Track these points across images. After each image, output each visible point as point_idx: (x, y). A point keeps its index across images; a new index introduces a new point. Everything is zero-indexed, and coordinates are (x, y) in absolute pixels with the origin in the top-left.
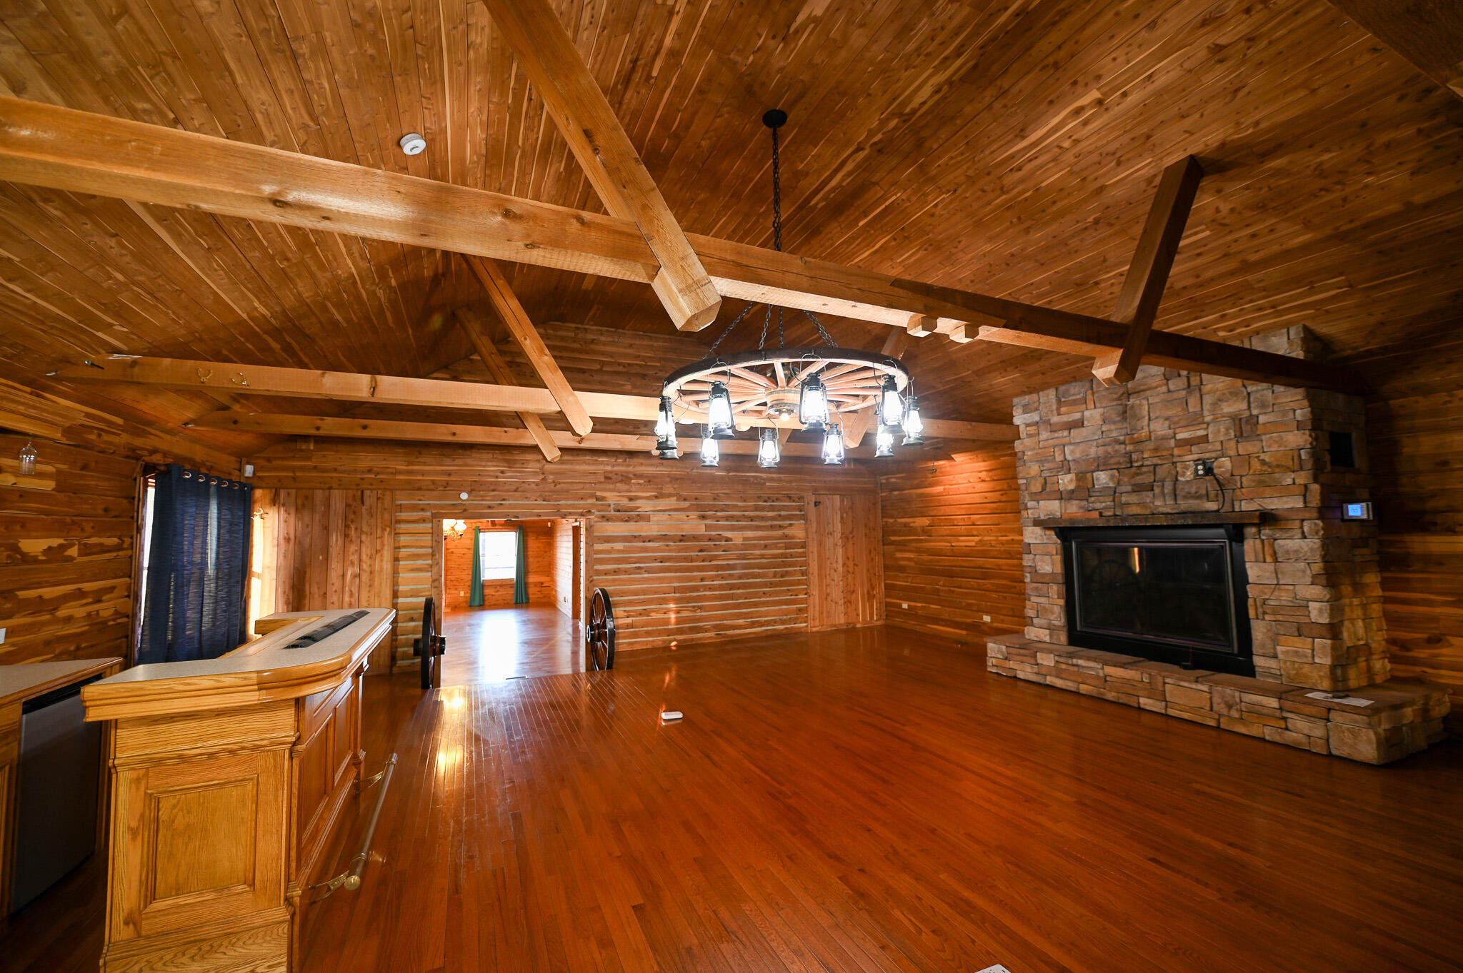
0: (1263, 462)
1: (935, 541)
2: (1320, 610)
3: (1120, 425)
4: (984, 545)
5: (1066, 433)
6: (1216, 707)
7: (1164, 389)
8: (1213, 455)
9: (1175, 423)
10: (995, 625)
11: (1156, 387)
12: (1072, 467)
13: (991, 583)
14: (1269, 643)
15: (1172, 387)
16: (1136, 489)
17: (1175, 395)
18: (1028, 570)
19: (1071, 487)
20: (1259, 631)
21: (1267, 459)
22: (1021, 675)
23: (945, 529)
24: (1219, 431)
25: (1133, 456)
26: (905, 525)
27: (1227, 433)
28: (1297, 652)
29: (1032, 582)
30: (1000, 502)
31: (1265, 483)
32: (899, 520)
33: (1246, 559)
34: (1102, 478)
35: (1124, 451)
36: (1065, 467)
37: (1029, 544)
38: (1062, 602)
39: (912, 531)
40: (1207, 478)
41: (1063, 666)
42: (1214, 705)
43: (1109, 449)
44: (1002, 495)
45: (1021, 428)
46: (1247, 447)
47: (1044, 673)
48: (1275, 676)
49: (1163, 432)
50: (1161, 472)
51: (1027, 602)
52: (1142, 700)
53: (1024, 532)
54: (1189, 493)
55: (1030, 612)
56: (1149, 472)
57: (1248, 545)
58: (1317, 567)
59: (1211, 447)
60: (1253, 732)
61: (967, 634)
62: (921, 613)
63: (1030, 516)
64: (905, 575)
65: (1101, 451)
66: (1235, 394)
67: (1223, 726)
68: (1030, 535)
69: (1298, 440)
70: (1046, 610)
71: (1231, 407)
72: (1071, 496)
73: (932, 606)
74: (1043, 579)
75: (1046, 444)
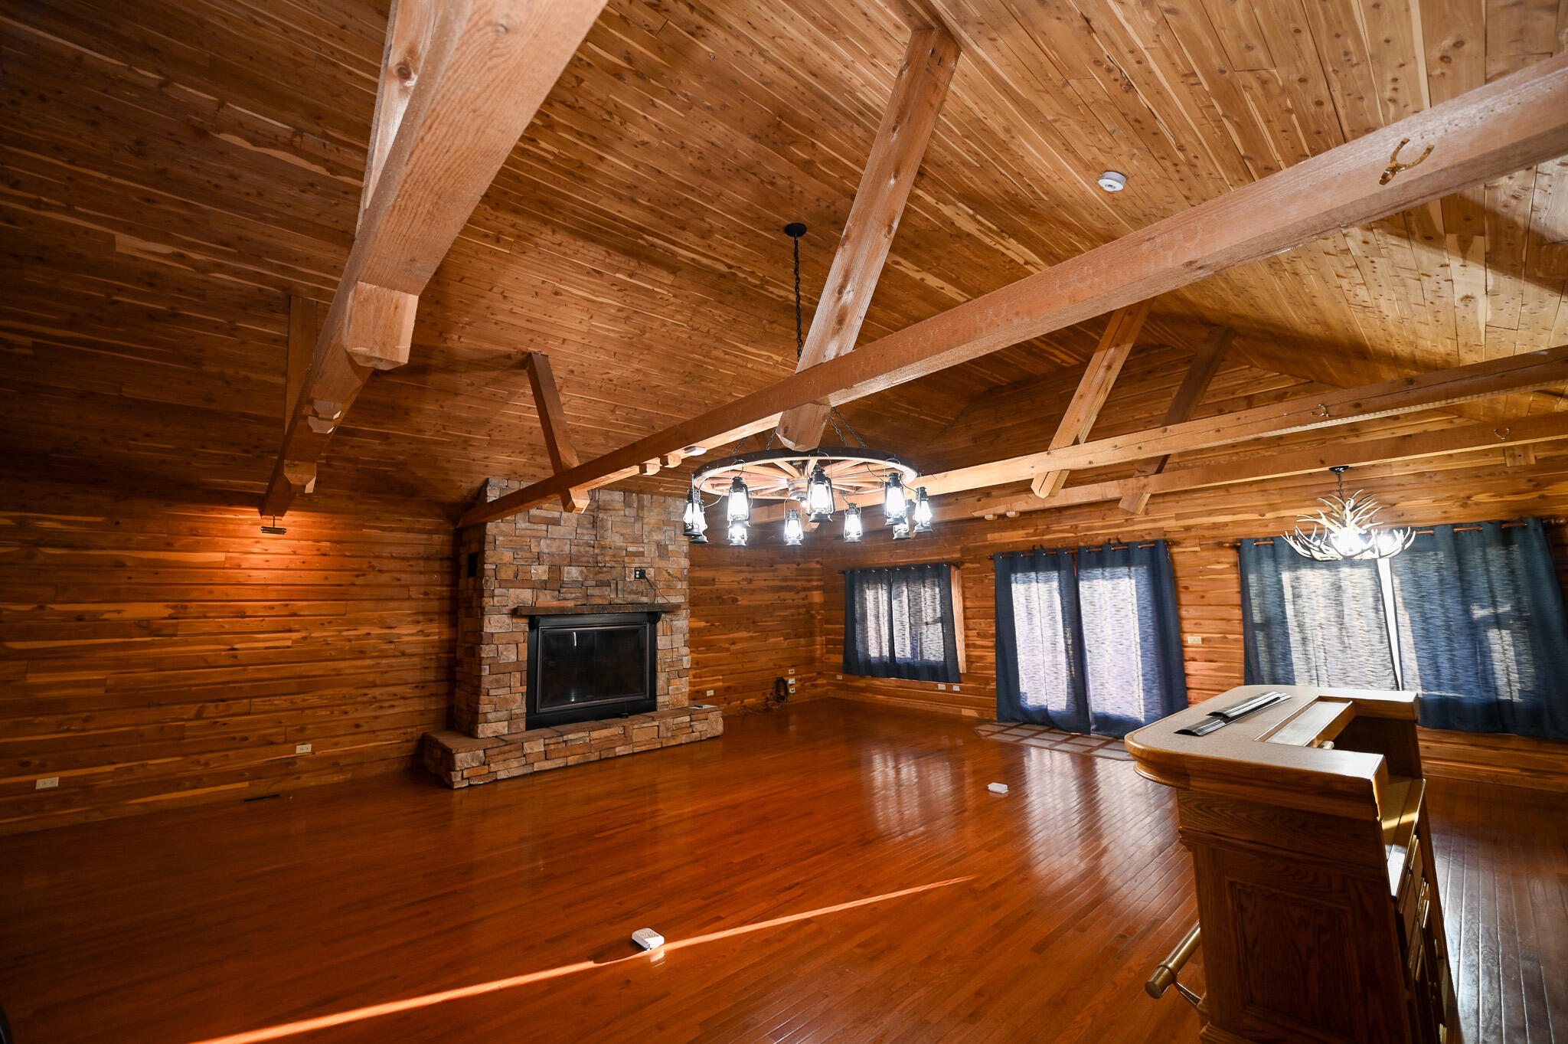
0: (669, 574)
1: (186, 643)
2: (688, 661)
3: (590, 532)
4: (310, 645)
5: (544, 527)
7: (622, 513)
8: (647, 566)
9: (627, 539)
10: (318, 753)
11: (618, 510)
12: (546, 560)
13: (320, 697)
14: (665, 687)
15: (627, 513)
16: (598, 584)
17: (628, 520)
18: (489, 661)
19: (545, 577)
20: (661, 679)
21: (671, 573)
22: (502, 775)
24: (651, 551)
25: (599, 558)
27: (654, 553)
28: (677, 688)
29: (491, 674)
30: (352, 585)
31: (670, 587)
32: (58, 607)
33: (658, 635)
34: (573, 573)
35: (592, 553)
36: (539, 558)
37: (492, 634)
38: (524, 689)
40: (642, 581)
41: (552, 747)
42: (661, 735)
43: (582, 549)
44: (357, 576)
46: (663, 564)
47: (532, 762)
48: (667, 706)
49: (620, 544)
50: (616, 573)
51: (482, 697)
52: (617, 750)
53: (485, 621)
54: (632, 590)
55: (484, 708)
56: (608, 572)
57: (659, 625)
58: (687, 636)
59: (646, 560)
60: (678, 741)
61: (250, 785)
62: (104, 783)
63: (496, 603)
64: (61, 717)
65: (574, 549)
66: (660, 529)
67: (664, 745)
68: (496, 624)
69: (685, 563)
70: (506, 701)
71: (656, 537)
72: (544, 585)
73: (150, 762)
74: (505, 670)
75: (523, 533)
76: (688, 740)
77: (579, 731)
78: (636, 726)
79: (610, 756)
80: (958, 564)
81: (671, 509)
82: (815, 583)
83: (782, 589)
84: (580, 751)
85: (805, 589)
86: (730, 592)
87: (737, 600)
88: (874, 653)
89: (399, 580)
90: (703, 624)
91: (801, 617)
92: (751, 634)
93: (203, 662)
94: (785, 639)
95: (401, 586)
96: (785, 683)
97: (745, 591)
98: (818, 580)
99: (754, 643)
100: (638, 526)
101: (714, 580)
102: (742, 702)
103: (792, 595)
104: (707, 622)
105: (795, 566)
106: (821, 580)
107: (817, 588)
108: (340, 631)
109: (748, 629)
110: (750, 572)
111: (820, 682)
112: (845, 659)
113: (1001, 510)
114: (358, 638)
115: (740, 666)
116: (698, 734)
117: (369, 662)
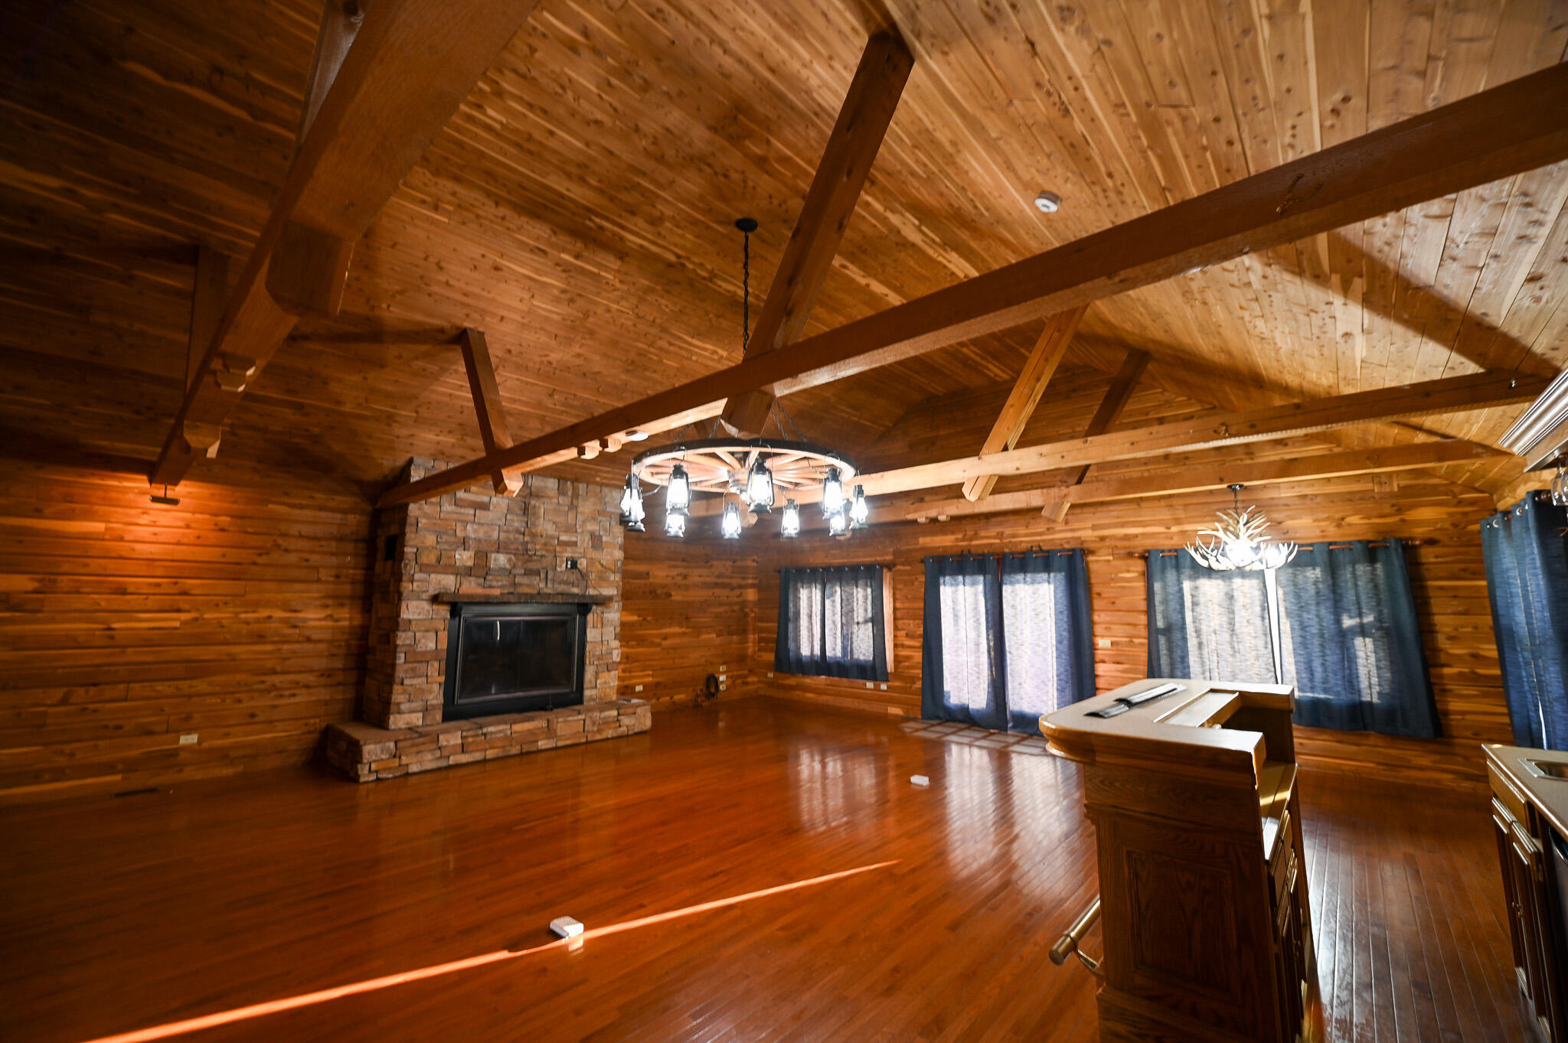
0: (602, 565)
2: (617, 654)
3: (522, 518)
4: (202, 626)
5: (472, 511)
6: (587, 730)
7: (555, 501)
8: (579, 556)
9: (560, 528)
10: (205, 745)
11: (551, 498)
12: (473, 546)
14: (593, 680)
15: (561, 502)
16: (527, 573)
17: (562, 508)
18: (404, 649)
19: (470, 563)
20: (589, 673)
21: (604, 565)
22: (414, 768)
24: (584, 541)
25: (529, 546)
27: (588, 543)
28: (605, 682)
29: (406, 663)
31: (602, 579)
33: (588, 627)
34: (501, 560)
35: (522, 541)
37: (410, 621)
38: (442, 679)
40: (574, 571)
41: (470, 740)
42: (586, 727)
43: (511, 536)
44: (259, 555)
46: (596, 555)
47: (447, 755)
48: (594, 700)
49: (552, 533)
50: (545, 562)
51: (396, 687)
52: (539, 744)
53: (403, 606)
54: (562, 580)
55: (397, 698)
56: (538, 561)
57: (590, 617)
58: (618, 629)
59: (578, 550)
60: (604, 736)
61: (123, 778)
63: (415, 589)
65: (503, 536)
66: (594, 519)
67: (590, 740)
68: (414, 610)
69: (619, 554)
70: (422, 691)
71: (591, 527)
72: (469, 572)
74: (424, 658)
75: (448, 516)
76: (615, 735)
77: (499, 723)
78: (560, 720)
79: (533, 750)
80: (890, 566)
81: (607, 499)
82: (750, 581)
83: (717, 585)
84: (500, 744)
85: (740, 587)
86: (664, 586)
87: (670, 595)
88: (805, 651)
89: (307, 560)
90: (635, 618)
91: (734, 614)
92: (683, 630)
93: (73, 642)
94: (718, 636)
95: (309, 567)
96: (716, 680)
97: (679, 586)
98: (753, 578)
99: (686, 640)
100: (571, 515)
101: (648, 574)
102: (672, 698)
103: (726, 592)
104: (639, 616)
105: (730, 563)
106: (756, 578)
107: (752, 586)
108: (237, 614)
109: (680, 625)
110: (686, 567)
111: (751, 679)
112: (777, 657)
113: (932, 513)
114: (258, 621)
115: (671, 662)
116: (625, 729)
117: (269, 647)
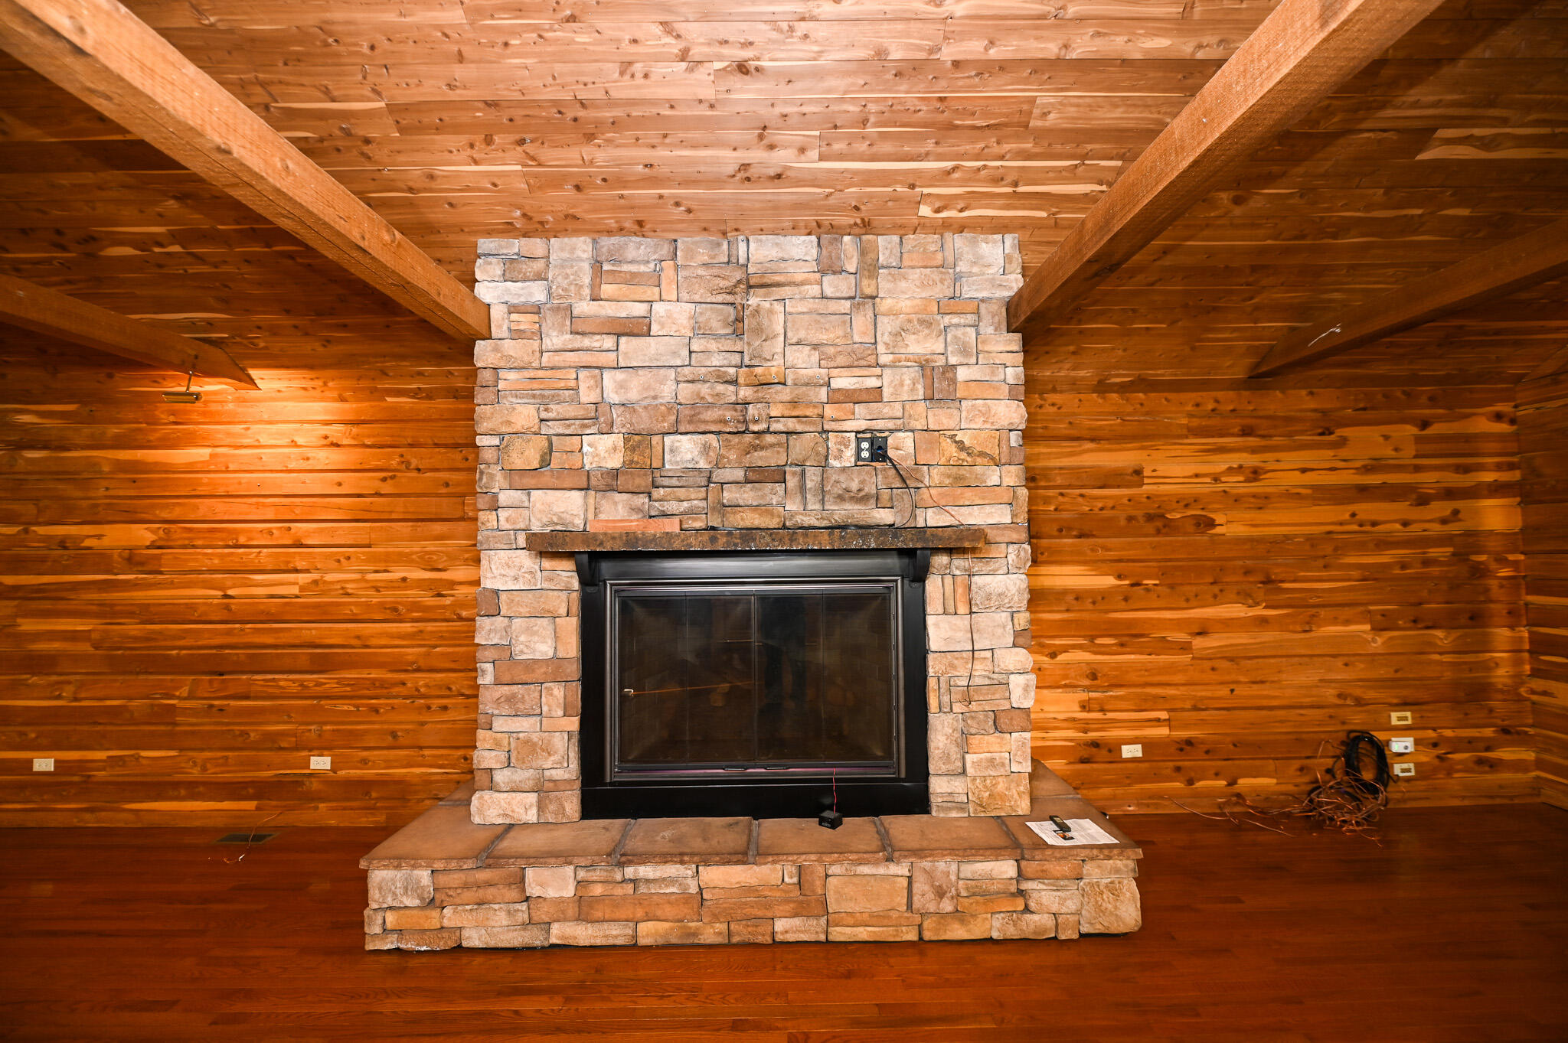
0: (961, 446)
1: (172, 585)
2: (1026, 689)
3: (728, 345)
4: (323, 593)
5: (609, 342)
6: (917, 904)
7: (815, 290)
8: (890, 425)
9: (831, 357)
10: (342, 773)
11: (802, 284)
12: (618, 421)
13: (339, 681)
14: (954, 752)
15: (829, 291)
16: (751, 476)
17: (833, 306)
18: (490, 654)
19: (615, 462)
20: (941, 734)
21: (967, 443)
22: (474, 939)
23: (213, 556)
24: (902, 385)
25: (752, 409)
26: (63, 544)
27: (913, 390)
28: (992, 760)
29: (498, 682)
30: (378, 494)
31: (962, 481)
32: (41, 530)
33: (929, 609)
34: (684, 449)
35: (733, 399)
36: (597, 418)
37: (496, 592)
38: (574, 724)
39: (101, 560)
40: (878, 465)
41: (598, 890)
42: (915, 899)
43: (705, 389)
44: (384, 480)
45: (497, 313)
46: (941, 418)
47: (547, 920)
48: (961, 807)
49: (810, 372)
50: (800, 447)
51: (481, 734)
52: (780, 925)
53: (484, 562)
54: (847, 490)
55: (486, 757)
56: (779, 444)
57: (933, 586)
58: (1023, 619)
59: (886, 411)
60: (976, 931)
61: (258, 808)
62: (101, 775)
63: (504, 525)
64: (54, 678)
65: (686, 392)
66: (927, 324)
67: (928, 935)
68: (503, 569)
69: (1012, 413)
70: (532, 746)
71: (920, 345)
72: (612, 482)
73: (144, 753)
74: (529, 675)
75: (558, 360)
76: (1012, 932)
77: (671, 859)
78: (834, 870)
79: (760, 939)
81: (962, 267)
82: (1489, 477)
83: (1364, 492)
84: (672, 911)
85: (1450, 494)
86: (1188, 501)
87: (1211, 524)
89: (447, 485)
90: (1110, 581)
91: (1435, 570)
92: (1259, 611)
93: (192, 614)
94: (1377, 629)
96: (1381, 756)
97: (1237, 499)
98: (1499, 467)
99: (1268, 636)
100: (861, 322)
101: (1138, 472)
102: (1232, 783)
103: (1401, 509)
104: (1119, 577)
105: (1411, 430)
106: (1511, 467)
107: (1496, 490)
108: (364, 573)
109: (1245, 597)
110: (1254, 451)
111: (1506, 754)
114: (391, 585)
115: (1224, 691)
116: (1046, 921)
117: (407, 627)
